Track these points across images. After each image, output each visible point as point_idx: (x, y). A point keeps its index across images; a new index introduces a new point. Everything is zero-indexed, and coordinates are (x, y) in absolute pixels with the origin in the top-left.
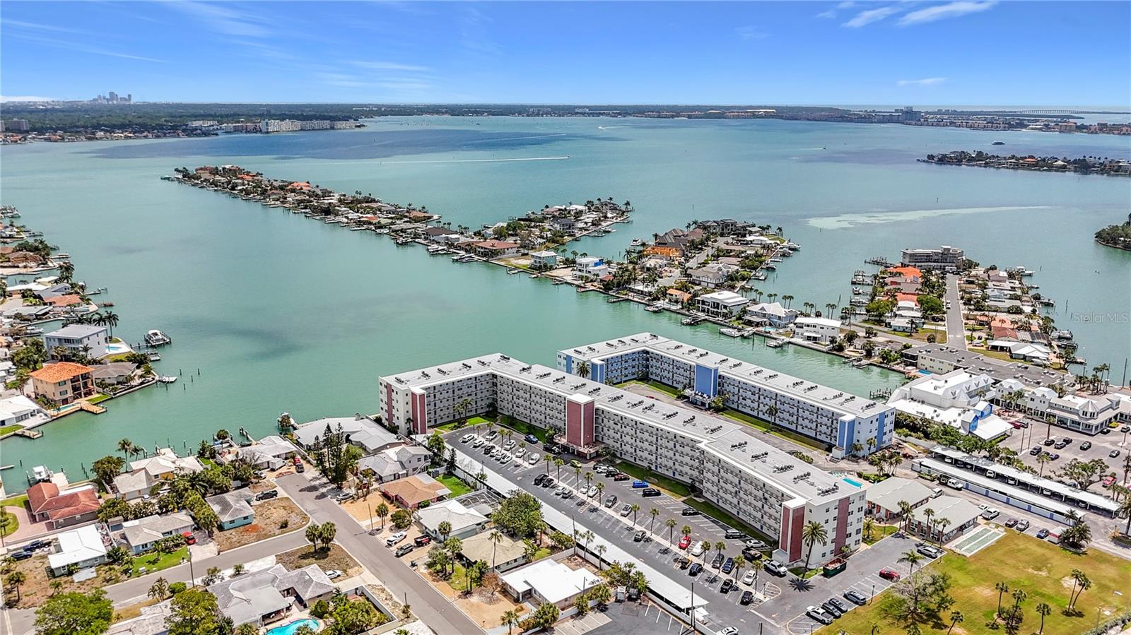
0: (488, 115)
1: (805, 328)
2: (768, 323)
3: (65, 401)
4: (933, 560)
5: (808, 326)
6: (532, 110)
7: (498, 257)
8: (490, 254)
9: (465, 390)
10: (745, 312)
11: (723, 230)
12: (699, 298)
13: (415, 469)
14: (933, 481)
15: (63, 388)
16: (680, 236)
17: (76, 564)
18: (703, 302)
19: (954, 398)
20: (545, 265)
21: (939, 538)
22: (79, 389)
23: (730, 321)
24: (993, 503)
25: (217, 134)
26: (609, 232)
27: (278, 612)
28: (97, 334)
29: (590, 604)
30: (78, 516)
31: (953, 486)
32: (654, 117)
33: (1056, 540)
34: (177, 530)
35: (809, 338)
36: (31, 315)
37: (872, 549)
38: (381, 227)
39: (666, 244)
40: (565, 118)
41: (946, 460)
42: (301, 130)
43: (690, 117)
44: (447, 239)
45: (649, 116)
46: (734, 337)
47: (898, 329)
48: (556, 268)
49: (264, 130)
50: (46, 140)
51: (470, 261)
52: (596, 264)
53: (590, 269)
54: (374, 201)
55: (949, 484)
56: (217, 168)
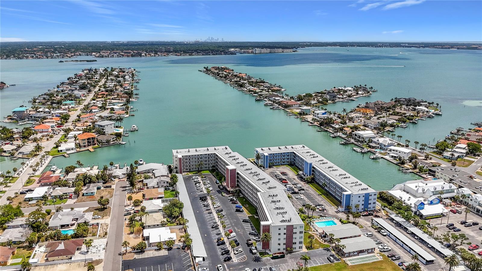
0: (357, 46)
1: (392, 152)
2: (379, 147)
3: (85, 146)
4: (330, 263)
5: (394, 150)
6: (379, 44)
7: (289, 108)
8: (286, 106)
9: (204, 159)
10: (371, 141)
11: (408, 103)
12: (354, 133)
13: (162, 186)
14: (376, 229)
15: (84, 142)
16: (379, 104)
17: (32, 198)
18: (356, 135)
19: (423, 193)
20: (304, 113)
21: (343, 255)
22: (91, 142)
23: (363, 145)
24: (395, 245)
25: (236, 54)
26: (354, 100)
27: (68, 225)
28: (111, 124)
29: (166, 247)
30: (48, 183)
31: (382, 233)
32: (439, 48)
33: (405, 268)
34: (69, 193)
35: (392, 157)
36: (105, 116)
37: (308, 252)
38: (256, 93)
39: (368, 107)
40: (394, 48)
41: (394, 221)
42: (270, 52)
43: (458, 48)
44: (275, 99)
45: (437, 48)
46: (358, 152)
47: (446, 157)
48: (310, 114)
49: (254, 52)
50: (175, 55)
51: (278, 109)
52: (323, 114)
53: (319, 116)
54: (264, 82)
55: (381, 232)
56: (219, 67)
